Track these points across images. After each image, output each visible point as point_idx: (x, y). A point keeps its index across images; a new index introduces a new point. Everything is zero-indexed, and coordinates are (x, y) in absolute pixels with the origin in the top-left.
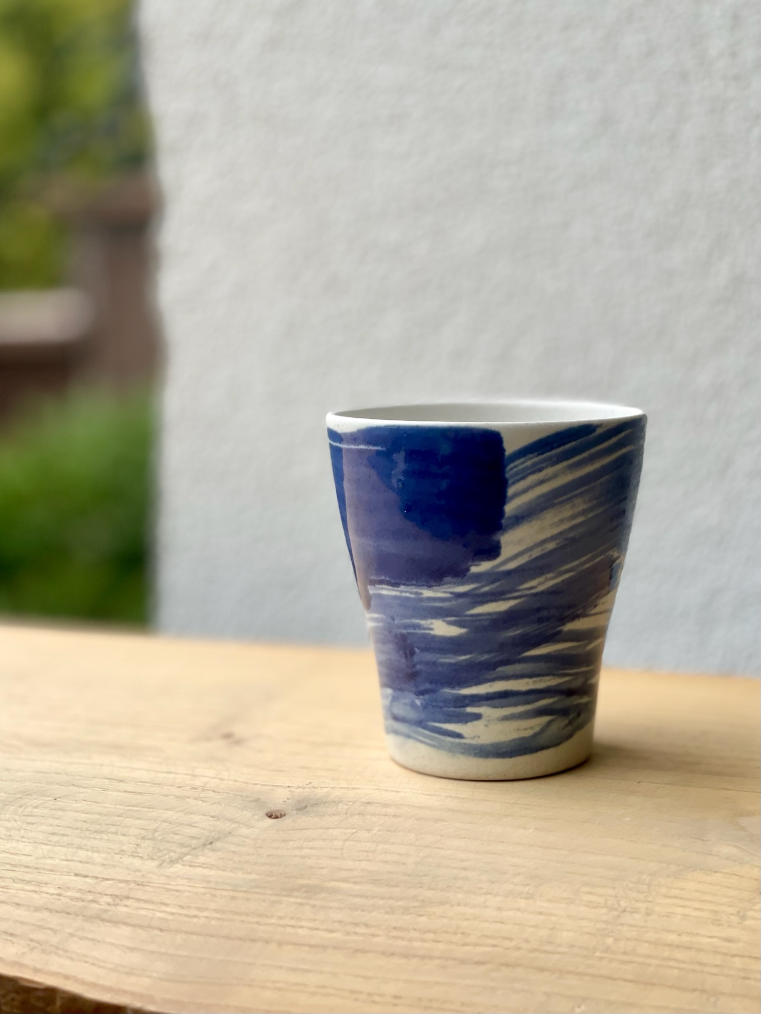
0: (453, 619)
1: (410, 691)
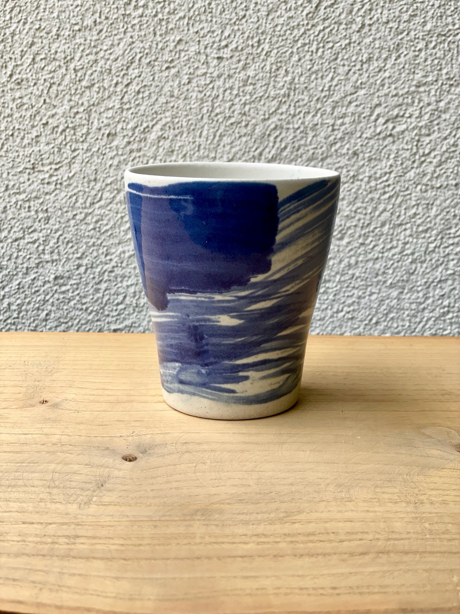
0: (235, 314)
1: (199, 364)
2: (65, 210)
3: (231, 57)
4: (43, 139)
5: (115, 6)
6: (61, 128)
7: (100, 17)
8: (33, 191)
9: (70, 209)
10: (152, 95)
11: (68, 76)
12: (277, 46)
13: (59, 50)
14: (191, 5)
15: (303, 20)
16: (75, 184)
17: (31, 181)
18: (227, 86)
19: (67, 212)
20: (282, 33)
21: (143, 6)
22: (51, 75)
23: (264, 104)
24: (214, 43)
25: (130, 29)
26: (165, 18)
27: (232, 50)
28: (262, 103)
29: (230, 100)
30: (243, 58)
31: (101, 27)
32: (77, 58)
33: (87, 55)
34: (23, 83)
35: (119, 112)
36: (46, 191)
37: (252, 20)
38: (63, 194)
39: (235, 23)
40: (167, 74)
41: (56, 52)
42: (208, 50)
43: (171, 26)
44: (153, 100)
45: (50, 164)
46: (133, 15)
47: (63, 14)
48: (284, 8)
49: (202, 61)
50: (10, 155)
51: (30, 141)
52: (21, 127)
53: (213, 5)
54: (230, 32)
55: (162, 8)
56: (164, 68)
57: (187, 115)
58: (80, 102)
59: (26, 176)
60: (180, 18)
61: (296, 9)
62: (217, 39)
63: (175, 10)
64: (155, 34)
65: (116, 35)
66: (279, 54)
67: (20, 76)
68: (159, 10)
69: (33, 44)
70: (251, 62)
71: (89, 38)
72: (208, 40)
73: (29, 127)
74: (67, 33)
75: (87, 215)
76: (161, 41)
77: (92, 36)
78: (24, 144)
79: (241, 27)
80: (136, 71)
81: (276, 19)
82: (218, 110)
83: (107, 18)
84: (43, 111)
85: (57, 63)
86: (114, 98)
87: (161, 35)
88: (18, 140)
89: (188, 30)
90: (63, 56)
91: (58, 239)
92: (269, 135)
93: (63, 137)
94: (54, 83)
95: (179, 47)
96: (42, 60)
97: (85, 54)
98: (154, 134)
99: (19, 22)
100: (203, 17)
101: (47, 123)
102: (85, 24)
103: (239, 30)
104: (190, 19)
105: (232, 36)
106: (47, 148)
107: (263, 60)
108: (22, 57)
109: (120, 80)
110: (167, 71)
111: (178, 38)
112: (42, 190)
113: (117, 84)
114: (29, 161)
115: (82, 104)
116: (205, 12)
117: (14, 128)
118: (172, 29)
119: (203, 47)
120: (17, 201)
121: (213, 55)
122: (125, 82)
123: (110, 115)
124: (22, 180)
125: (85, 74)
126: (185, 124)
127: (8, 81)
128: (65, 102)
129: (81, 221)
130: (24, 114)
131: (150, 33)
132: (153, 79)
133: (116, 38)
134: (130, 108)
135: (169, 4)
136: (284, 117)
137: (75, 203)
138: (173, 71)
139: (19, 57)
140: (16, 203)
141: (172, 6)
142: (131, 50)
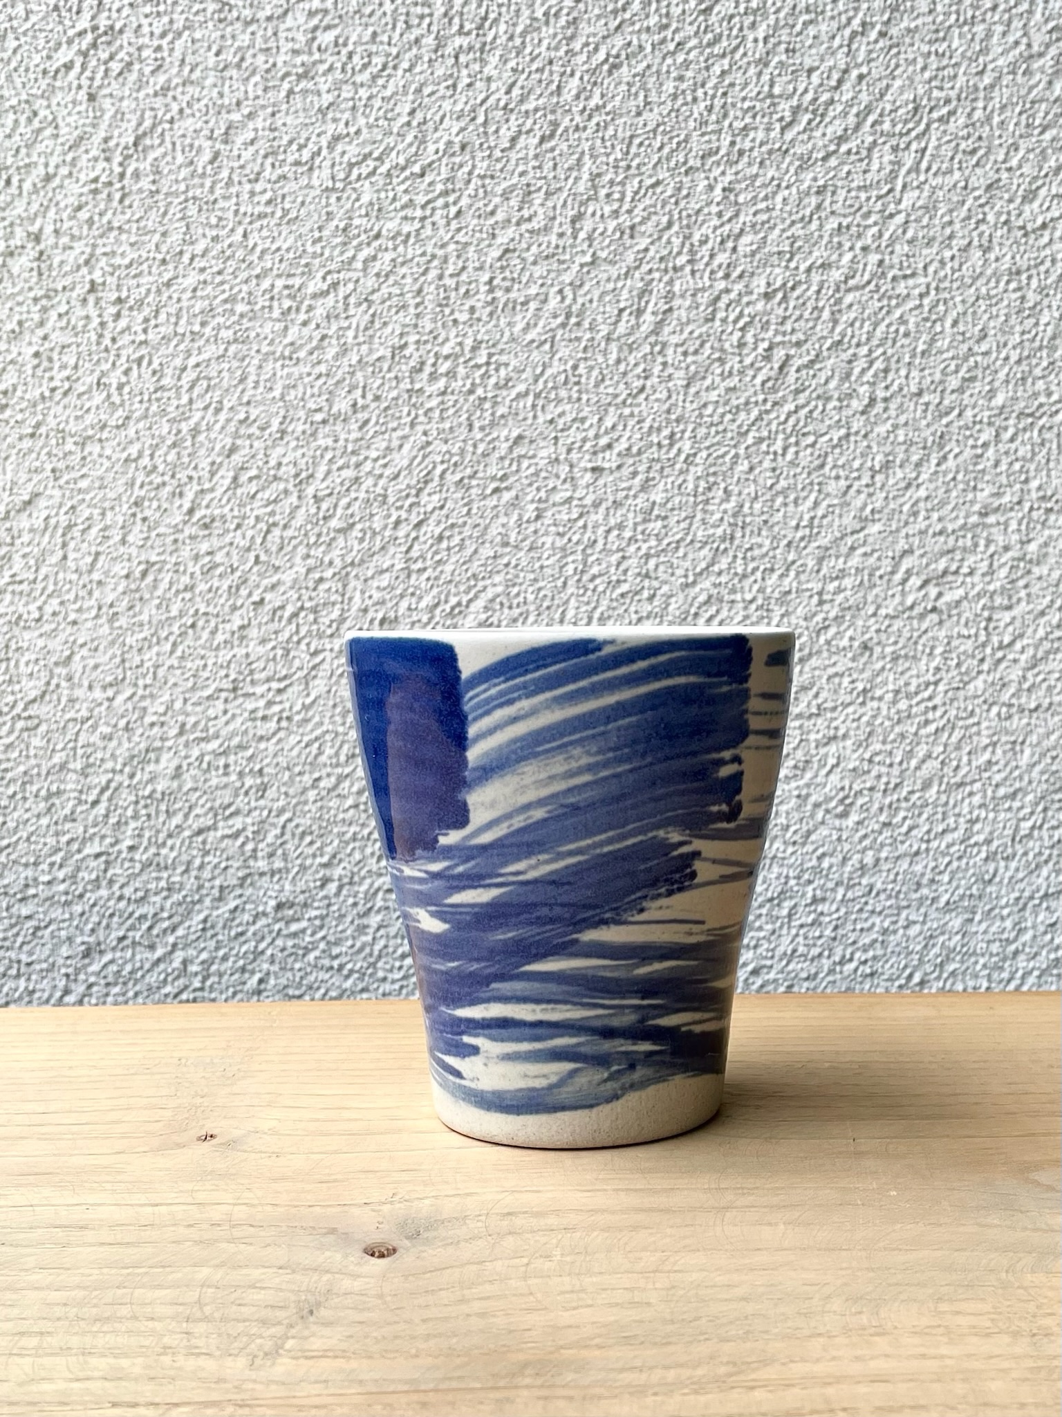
2: (297, 769)
3: (619, 467)
4: (253, 633)
5: (392, 375)
6: (290, 610)
7: (364, 397)
8: (234, 734)
9: (307, 768)
10: (467, 542)
11: (303, 510)
12: (707, 444)
13: (285, 461)
14: (538, 371)
15: (755, 393)
16: (317, 719)
17: (229, 715)
18: (612, 522)
19: (300, 774)
20: (716, 419)
21: (447, 374)
22: (269, 509)
23: (685, 555)
24: (584, 440)
25: (421, 419)
26: (490, 395)
27: (619, 454)
28: (681, 553)
29: (619, 550)
30: (642, 468)
31: (366, 415)
32: (320, 475)
33: (339, 469)
34: (216, 524)
35: (402, 576)
36: (259, 733)
37: (657, 395)
38: (293, 739)
39: (624, 402)
40: (495, 503)
41: (280, 464)
42: (574, 456)
43: (501, 410)
44: (469, 551)
45: (268, 680)
46: (428, 390)
47: (293, 392)
48: (718, 371)
49: (563, 477)
50: (189, 665)
51: (228, 636)
52: (210, 609)
53: (582, 370)
54: (615, 419)
55: (482, 376)
56: (488, 491)
57: (536, 580)
58: (327, 560)
59: (220, 705)
60: (519, 396)
61: (741, 373)
62: (591, 433)
63: (508, 380)
64: (471, 427)
65: (394, 430)
66: (711, 460)
67: (208, 512)
68: (478, 381)
69: (233, 450)
70: (658, 477)
71: (343, 436)
72: (574, 435)
73: (227, 609)
74: (300, 428)
75: (341, 779)
76: (482, 440)
77: (349, 432)
78: (215, 643)
79: (636, 411)
80: (436, 497)
81: (703, 394)
82: (595, 570)
83: (377, 398)
84: (253, 578)
85: (282, 486)
86: (392, 550)
87: (482, 428)
88: (205, 635)
89: (535, 417)
90: (293, 472)
91: (284, 827)
92: (696, 615)
93: (293, 627)
94: (275, 524)
95: (519, 451)
96: (251, 479)
97: (335, 467)
98: (472, 617)
99: (206, 408)
100: (563, 393)
101: (262, 600)
102: (334, 410)
103: (632, 415)
104: (537, 396)
105: (620, 427)
106: (261, 650)
107: (681, 472)
108: (213, 474)
109: (404, 515)
110: (495, 497)
111: (515, 434)
112: (251, 733)
113: (397, 523)
114: (227, 676)
115: (331, 563)
116: (566, 383)
117: (197, 611)
118: (503, 416)
119: (564, 450)
120: (202, 755)
121: (582, 464)
122: (414, 519)
123: (384, 584)
124: (211, 713)
125: (336, 506)
126: (531, 597)
127: (185, 523)
128: (298, 560)
129: (329, 791)
130: (216, 584)
131: (460, 425)
132: (469, 513)
133: (395, 435)
134: (425, 569)
135: (497, 370)
136: (723, 579)
137: (316, 757)
138: (507, 496)
139: (207, 475)
140: (200, 758)
141: (503, 372)
142: (424, 457)
